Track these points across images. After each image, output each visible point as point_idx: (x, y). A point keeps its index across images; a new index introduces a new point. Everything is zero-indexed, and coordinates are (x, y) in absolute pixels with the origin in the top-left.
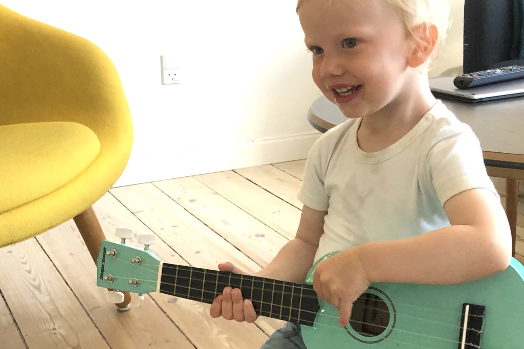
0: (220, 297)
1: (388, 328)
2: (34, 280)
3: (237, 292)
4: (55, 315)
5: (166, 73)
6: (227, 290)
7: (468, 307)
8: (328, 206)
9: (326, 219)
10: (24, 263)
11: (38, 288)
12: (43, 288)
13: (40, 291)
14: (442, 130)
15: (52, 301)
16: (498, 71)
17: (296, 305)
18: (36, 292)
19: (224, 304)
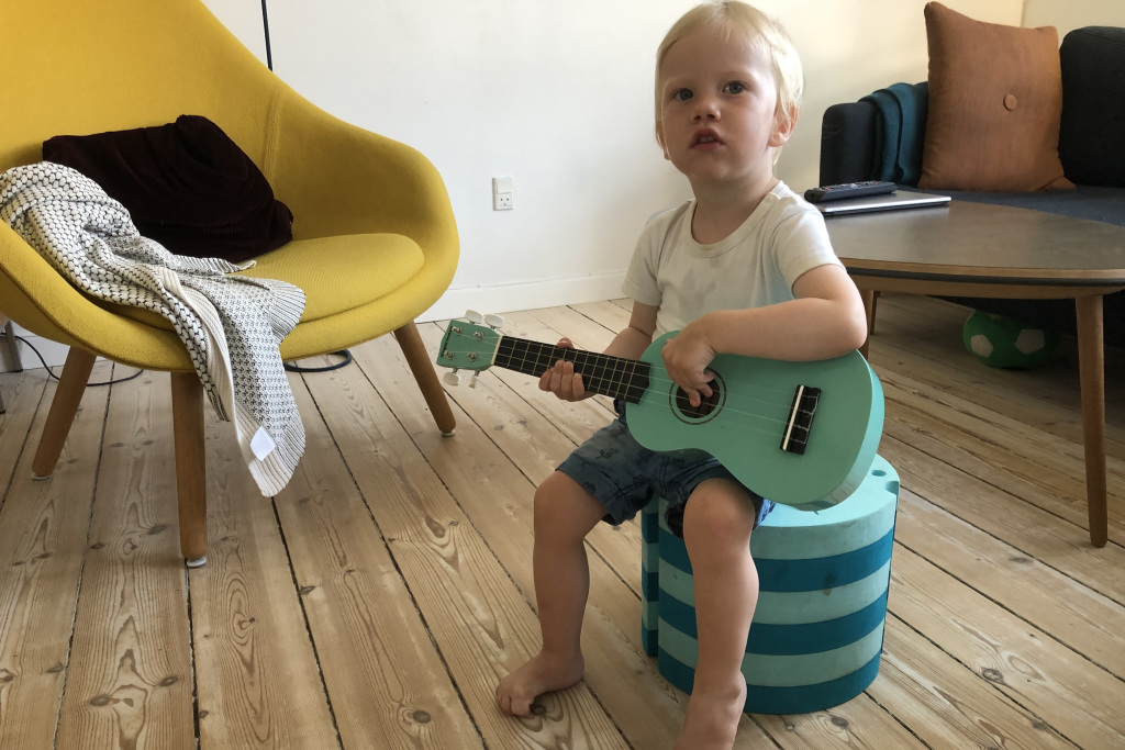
0: (552, 369)
1: (718, 407)
2: (357, 406)
3: (570, 365)
4: (378, 438)
5: (498, 197)
6: (560, 362)
7: (802, 388)
8: (661, 302)
9: (660, 316)
10: (347, 390)
11: (361, 413)
12: (365, 413)
13: (362, 415)
14: (785, 210)
15: (375, 426)
16: (853, 185)
17: (626, 379)
18: (359, 417)
19: (554, 374)
